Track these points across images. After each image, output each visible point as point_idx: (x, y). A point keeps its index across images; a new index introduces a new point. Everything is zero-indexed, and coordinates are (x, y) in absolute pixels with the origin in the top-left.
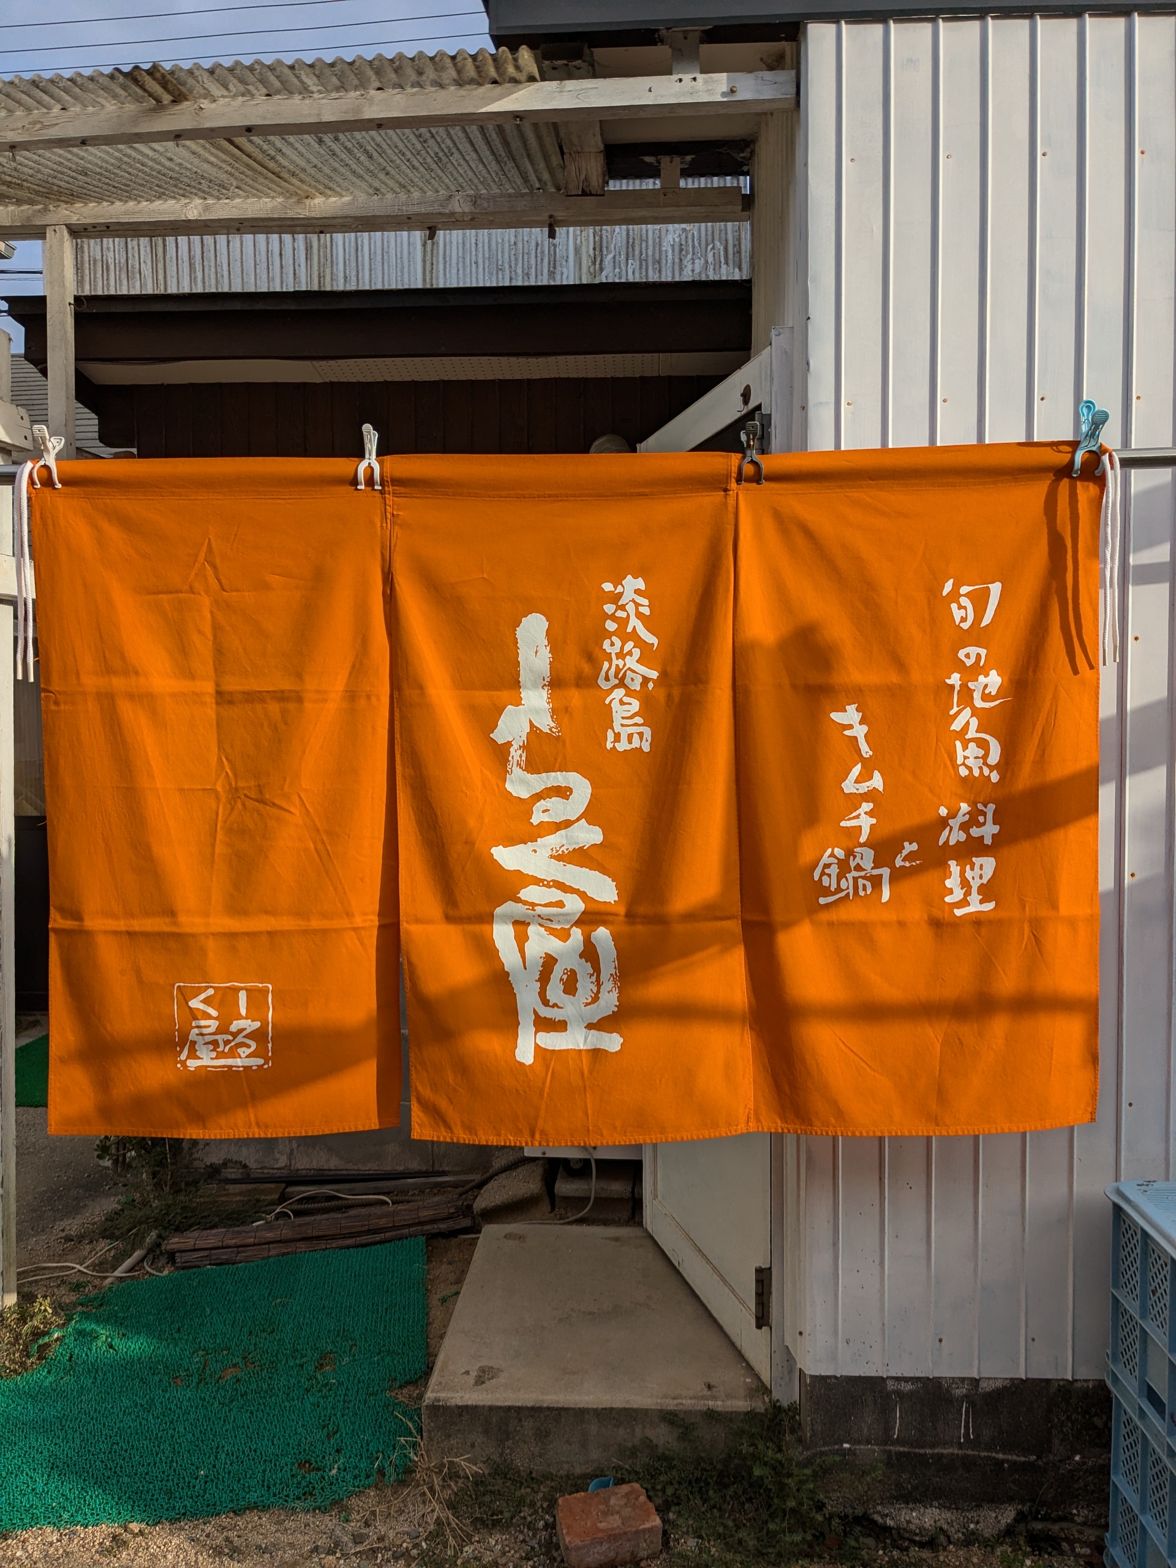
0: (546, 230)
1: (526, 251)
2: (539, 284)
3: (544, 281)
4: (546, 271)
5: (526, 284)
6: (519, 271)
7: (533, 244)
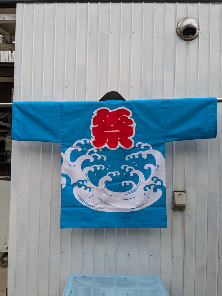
0: (11, 51)
1: (7, 55)
2: (9, 62)
3: (10, 62)
4: (10, 60)
5: (6, 62)
6: (5, 59)
7: (8, 54)
